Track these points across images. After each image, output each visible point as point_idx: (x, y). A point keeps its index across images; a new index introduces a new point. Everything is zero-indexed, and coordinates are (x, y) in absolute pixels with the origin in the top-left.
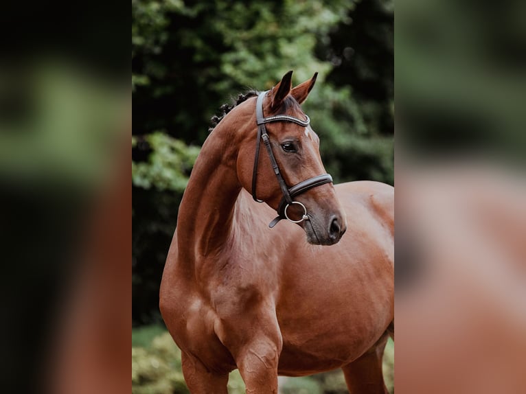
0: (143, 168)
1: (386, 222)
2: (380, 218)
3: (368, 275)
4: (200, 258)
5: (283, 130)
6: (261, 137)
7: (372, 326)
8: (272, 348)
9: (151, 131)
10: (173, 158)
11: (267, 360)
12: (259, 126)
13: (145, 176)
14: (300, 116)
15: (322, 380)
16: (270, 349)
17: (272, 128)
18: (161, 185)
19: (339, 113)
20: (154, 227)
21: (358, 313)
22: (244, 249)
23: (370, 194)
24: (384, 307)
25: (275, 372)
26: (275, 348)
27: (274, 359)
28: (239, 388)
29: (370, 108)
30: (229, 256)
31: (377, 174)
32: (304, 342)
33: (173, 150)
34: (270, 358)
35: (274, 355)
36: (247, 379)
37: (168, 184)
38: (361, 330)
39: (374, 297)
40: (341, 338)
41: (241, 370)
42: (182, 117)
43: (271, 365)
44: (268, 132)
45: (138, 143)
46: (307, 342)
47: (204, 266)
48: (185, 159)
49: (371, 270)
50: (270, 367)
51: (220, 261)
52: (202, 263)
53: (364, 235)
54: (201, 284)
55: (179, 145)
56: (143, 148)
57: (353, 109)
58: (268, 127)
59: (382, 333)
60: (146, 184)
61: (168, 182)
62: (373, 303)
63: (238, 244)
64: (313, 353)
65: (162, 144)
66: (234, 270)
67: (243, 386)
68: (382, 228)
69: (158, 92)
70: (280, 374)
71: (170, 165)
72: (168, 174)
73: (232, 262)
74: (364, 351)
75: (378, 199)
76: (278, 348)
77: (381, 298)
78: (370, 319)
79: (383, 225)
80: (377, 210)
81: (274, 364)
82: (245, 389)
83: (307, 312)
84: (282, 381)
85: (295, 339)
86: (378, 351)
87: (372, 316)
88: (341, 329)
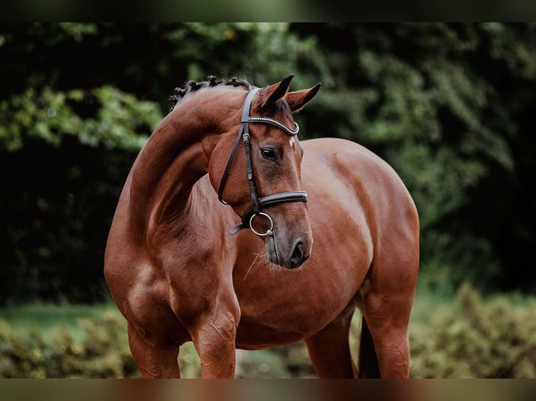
0: (90, 124)
1: (351, 183)
2: (344, 178)
3: (331, 240)
4: (154, 224)
5: (267, 134)
6: (242, 137)
7: (335, 295)
8: (229, 318)
9: (100, 84)
10: (123, 114)
11: (224, 332)
12: (243, 125)
13: (92, 133)
14: (289, 123)
15: (284, 354)
16: (227, 320)
17: (255, 129)
18: (110, 144)
19: (304, 65)
20: (102, 189)
21: (319, 281)
22: (201, 214)
23: (334, 152)
24: (349, 274)
25: (232, 345)
26: (233, 319)
27: (232, 331)
28: (195, 363)
29: (338, 59)
30: (184, 224)
31: (345, 132)
32: (260, 313)
33: (123, 105)
34: (228, 330)
35: (232, 327)
36: (202, 352)
37: (118, 143)
38: (322, 300)
39: (337, 265)
40: (301, 309)
41: (196, 343)
42: (133, 69)
43: (228, 336)
44: (250, 132)
45: (85, 97)
46: (264, 313)
47: (156, 234)
48: (136, 115)
49: (334, 235)
50: (228, 339)
51: (174, 229)
52: (155, 229)
53: (326, 196)
54: (152, 251)
55: (129, 99)
56: (91, 102)
57: (320, 60)
58: (251, 127)
59: (348, 302)
60: (93, 141)
61: (118, 140)
62: (335, 270)
63: (195, 210)
64: (271, 325)
65: (111, 99)
66: (190, 237)
67: (199, 359)
68: (346, 188)
69: (107, 42)
70: (238, 347)
71: (120, 122)
72: (118, 131)
73: (189, 229)
74: (327, 323)
75: (342, 158)
76: (236, 319)
77: (345, 264)
78: (333, 288)
79: (347, 186)
80: (341, 169)
81: (231, 336)
82: (200, 363)
83: (264, 281)
84: (240, 354)
85: (251, 310)
86: (344, 322)
87: (335, 285)
88: (301, 299)
